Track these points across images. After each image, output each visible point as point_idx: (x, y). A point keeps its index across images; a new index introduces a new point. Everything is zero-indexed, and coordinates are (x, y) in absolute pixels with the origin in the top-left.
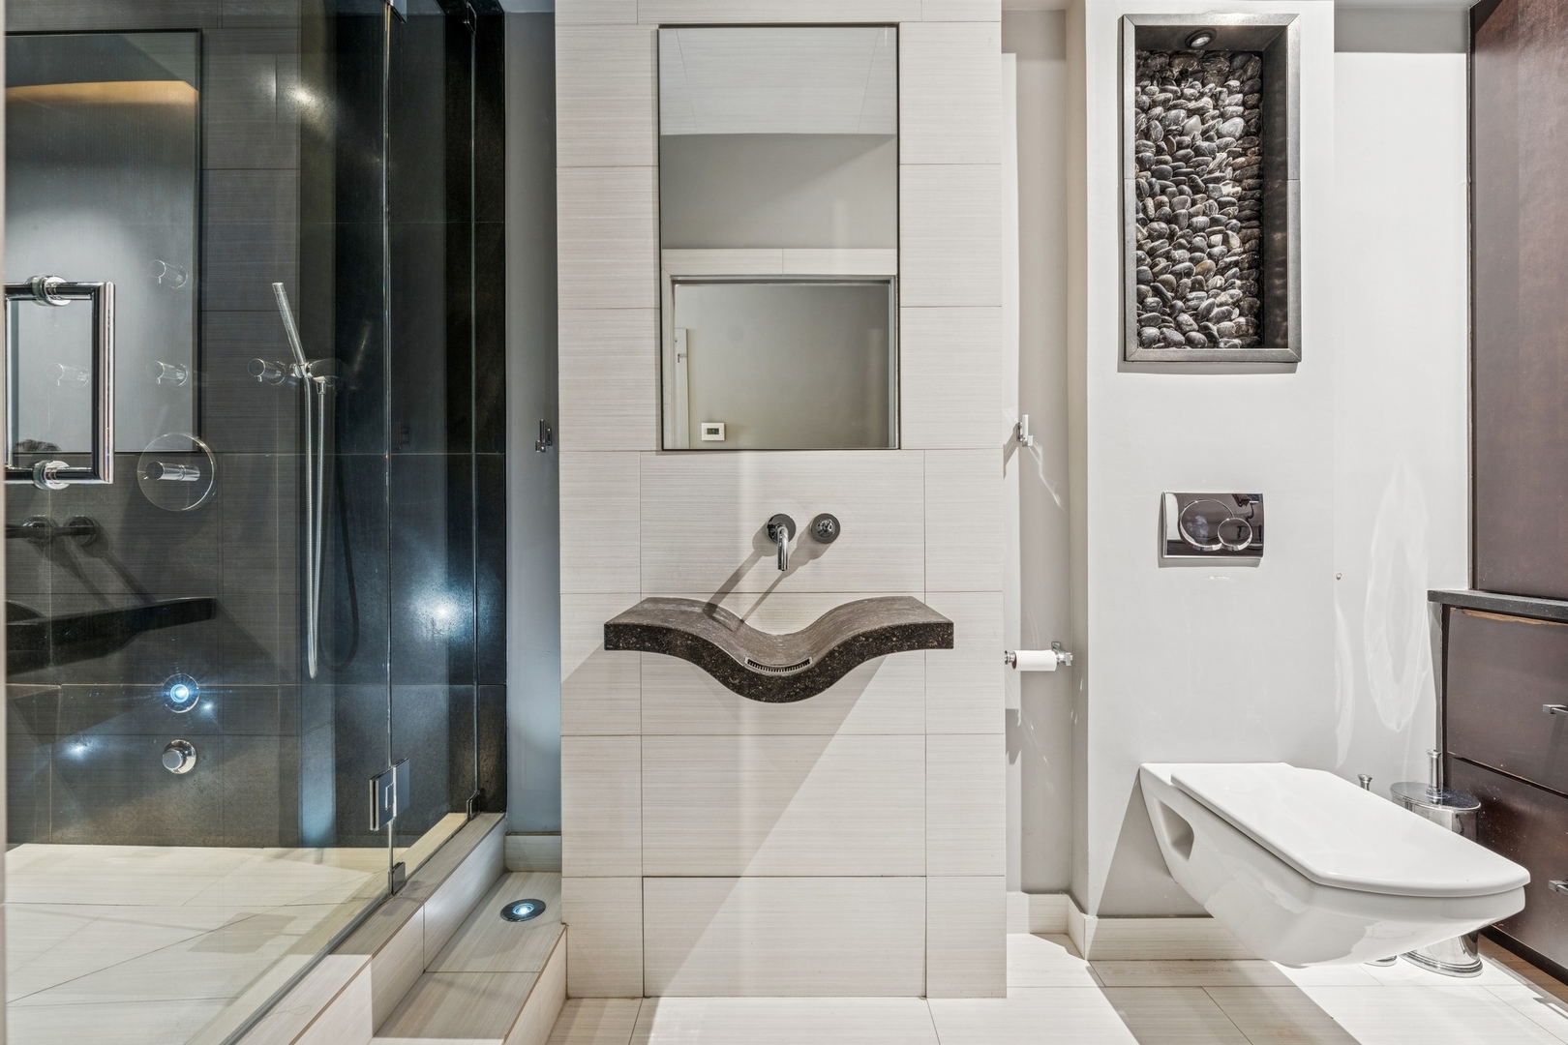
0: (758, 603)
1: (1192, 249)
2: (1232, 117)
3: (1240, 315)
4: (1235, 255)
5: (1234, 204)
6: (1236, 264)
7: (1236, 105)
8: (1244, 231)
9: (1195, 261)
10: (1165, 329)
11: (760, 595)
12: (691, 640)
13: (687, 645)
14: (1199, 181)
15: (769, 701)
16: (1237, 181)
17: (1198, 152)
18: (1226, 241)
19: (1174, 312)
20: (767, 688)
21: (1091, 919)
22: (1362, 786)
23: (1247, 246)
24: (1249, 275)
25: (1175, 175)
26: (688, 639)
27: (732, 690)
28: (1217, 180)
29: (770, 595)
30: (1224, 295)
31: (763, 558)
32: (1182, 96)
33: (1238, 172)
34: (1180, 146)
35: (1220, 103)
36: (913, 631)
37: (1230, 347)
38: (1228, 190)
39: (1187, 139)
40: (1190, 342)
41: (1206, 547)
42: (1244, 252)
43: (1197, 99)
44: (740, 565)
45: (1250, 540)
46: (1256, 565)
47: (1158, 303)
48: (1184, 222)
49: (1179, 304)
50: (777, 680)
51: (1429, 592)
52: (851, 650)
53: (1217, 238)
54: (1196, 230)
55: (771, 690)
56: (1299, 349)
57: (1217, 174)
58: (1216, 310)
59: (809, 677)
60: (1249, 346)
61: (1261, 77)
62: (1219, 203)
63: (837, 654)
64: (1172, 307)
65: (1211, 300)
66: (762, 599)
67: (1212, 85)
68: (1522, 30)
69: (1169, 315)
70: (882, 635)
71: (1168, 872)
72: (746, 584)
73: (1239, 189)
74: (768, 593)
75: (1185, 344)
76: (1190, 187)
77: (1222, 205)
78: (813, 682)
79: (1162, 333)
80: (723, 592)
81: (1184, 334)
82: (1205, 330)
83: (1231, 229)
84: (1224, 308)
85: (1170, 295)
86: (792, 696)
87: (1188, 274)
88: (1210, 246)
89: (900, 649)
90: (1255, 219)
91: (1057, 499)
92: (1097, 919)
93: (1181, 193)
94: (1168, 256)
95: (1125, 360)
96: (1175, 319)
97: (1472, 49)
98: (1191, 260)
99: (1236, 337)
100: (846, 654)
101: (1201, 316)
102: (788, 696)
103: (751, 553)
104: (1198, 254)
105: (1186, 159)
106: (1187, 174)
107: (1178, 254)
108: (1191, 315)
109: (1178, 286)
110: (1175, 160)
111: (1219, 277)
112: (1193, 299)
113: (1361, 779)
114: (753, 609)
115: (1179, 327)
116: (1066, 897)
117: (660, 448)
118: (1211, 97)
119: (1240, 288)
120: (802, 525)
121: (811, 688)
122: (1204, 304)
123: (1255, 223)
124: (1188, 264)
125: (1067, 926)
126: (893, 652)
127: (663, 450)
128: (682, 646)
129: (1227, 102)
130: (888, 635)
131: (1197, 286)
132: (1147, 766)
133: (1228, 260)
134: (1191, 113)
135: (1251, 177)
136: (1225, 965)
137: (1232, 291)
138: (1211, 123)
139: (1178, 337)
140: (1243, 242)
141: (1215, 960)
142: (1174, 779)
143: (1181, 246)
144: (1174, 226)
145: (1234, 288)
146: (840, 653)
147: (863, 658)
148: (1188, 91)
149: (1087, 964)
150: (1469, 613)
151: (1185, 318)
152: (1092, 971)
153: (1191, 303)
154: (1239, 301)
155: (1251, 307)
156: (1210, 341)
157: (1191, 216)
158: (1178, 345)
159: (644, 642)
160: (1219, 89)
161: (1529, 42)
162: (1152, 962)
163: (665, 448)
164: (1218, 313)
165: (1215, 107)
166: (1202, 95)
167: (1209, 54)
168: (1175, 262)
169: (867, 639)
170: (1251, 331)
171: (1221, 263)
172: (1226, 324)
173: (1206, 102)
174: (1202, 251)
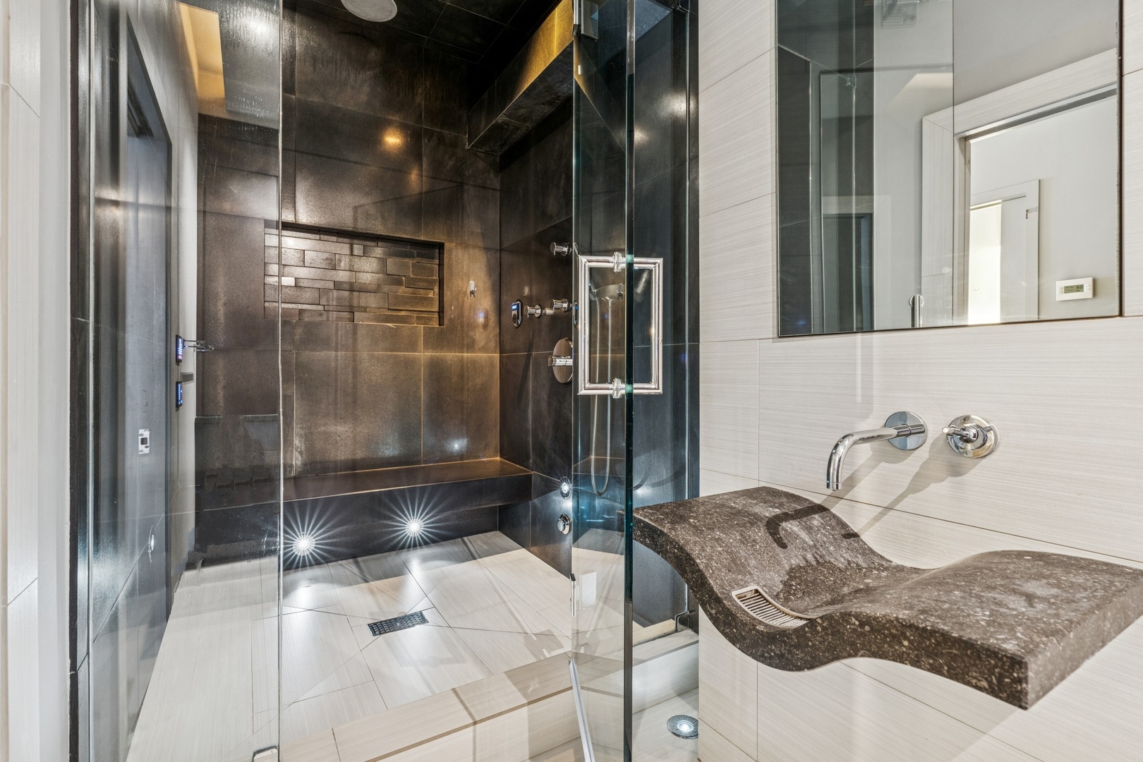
0: (877, 519)
11: (880, 510)
13: (674, 553)
26: (675, 547)
29: (892, 512)
31: (884, 464)
36: (938, 644)
44: (855, 468)
55: (745, 639)
66: (882, 515)
72: (863, 491)
74: (889, 508)
80: (836, 496)
89: (916, 663)
103: (867, 457)
114: (870, 524)
120: (937, 427)
126: (902, 662)
130: (894, 631)
159: (645, 538)
169: (862, 625)
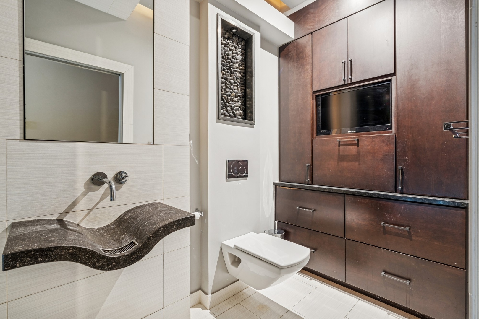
0: (87, 215)
1: (231, 89)
2: (239, 55)
3: (241, 110)
4: (239, 93)
5: (239, 79)
6: (240, 96)
7: (240, 52)
8: (241, 87)
9: (231, 93)
10: (224, 111)
11: (88, 211)
12: (72, 250)
14: (232, 70)
15: (119, 269)
16: (240, 73)
17: (232, 62)
18: (237, 89)
19: (226, 106)
20: (118, 263)
21: (210, 296)
22: (265, 233)
23: (242, 91)
24: (243, 99)
25: (227, 66)
27: (98, 269)
28: (236, 71)
29: (94, 210)
30: (237, 104)
31: (90, 193)
32: (228, 44)
33: (240, 70)
34: (228, 58)
35: (237, 50)
36: (182, 221)
37: (239, 118)
38: (238, 75)
39: (230, 57)
40: (230, 116)
41: (236, 175)
42: (241, 93)
43: (231, 47)
44: (76, 198)
45: (245, 173)
46: (246, 179)
47: (223, 103)
48: (229, 81)
49: (228, 104)
50: (122, 258)
51: (273, 183)
52: (157, 235)
53: (236, 87)
54: (232, 84)
56: (255, 122)
57: (235, 69)
58: (236, 108)
59: (138, 251)
60: (242, 119)
61: (245, 46)
62: (236, 77)
63: (151, 238)
64: (226, 105)
65: (234, 105)
67: (235, 44)
68: (290, 56)
69: (225, 107)
70: (170, 225)
71: (228, 272)
72: (79, 207)
73: (240, 75)
74: (92, 209)
75: (229, 116)
76: (230, 71)
77: (237, 79)
78: (141, 253)
79: (224, 112)
80: (66, 212)
81: (229, 113)
82: (233, 113)
83: (239, 86)
84: (237, 107)
85: (226, 101)
86: (130, 263)
87: (229, 96)
88: (234, 89)
90: (243, 84)
91: (197, 162)
92: (211, 295)
93: (228, 72)
94: (225, 90)
95: (218, 119)
96: (226, 108)
97: (279, 57)
98: (230, 92)
99: (240, 116)
100: (155, 237)
101: (232, 109)
102: (128, 263)
103: (83, 191)
104: (232, 91)
105: (229, 62)
106: (229, 67)
107: (227, 89)
108: (230, 108)
109: (227, 99)
110: (227, 62)
111: (236, 98)
112: (231, 104)
113: (265, 232)
114: (84, 218)
115: (227, 111)
116: (200, 291)
117: (23, 138)
118: (234, 47)
119: (240, 103)
120: (110, 176)
121: (140, 256)
122: (233, 105)
123: (243, 85)
124: (229, 93)
125: (200, 300)
127: (25, 139)
128: (65, 254)
129: (238, 50)
130: (172, 225)
131: (232, 100)
132: (223, 242)
133: (238, 94)
134: (231, 50)
135: (243, 73)
136: (241, 293)
137: (239, 103)
138: (234, 54)
139: (227, 114)
140: (241, 90)
141: (238, 293)
142: (234, 246)
143: (228, 87)
144: (226, 81)
145: (239, 102)
146: (152, 237)
147: (162, 237)
148: (230, 43)
149: (209, 311)
150: (281, 187)
151: (229, 108)
152: (211, 313)
153: (231, 105)
154: (240, 106)
155: (243, 108)
156: (234, 116)
157: (230, 79)
158: (227, 116)
160: (236, 46)
161: (291, 59)
162: (225, 301)
163: (26, 138)
164: (236, 109)
165: (235, 51)
166: (233, 46)
167: (234, 35)
168: (227, 92)
170: (243, 115)
171: (237, 95)
172: (237, 112)
173: (233, 48)
174: (233, 90)
